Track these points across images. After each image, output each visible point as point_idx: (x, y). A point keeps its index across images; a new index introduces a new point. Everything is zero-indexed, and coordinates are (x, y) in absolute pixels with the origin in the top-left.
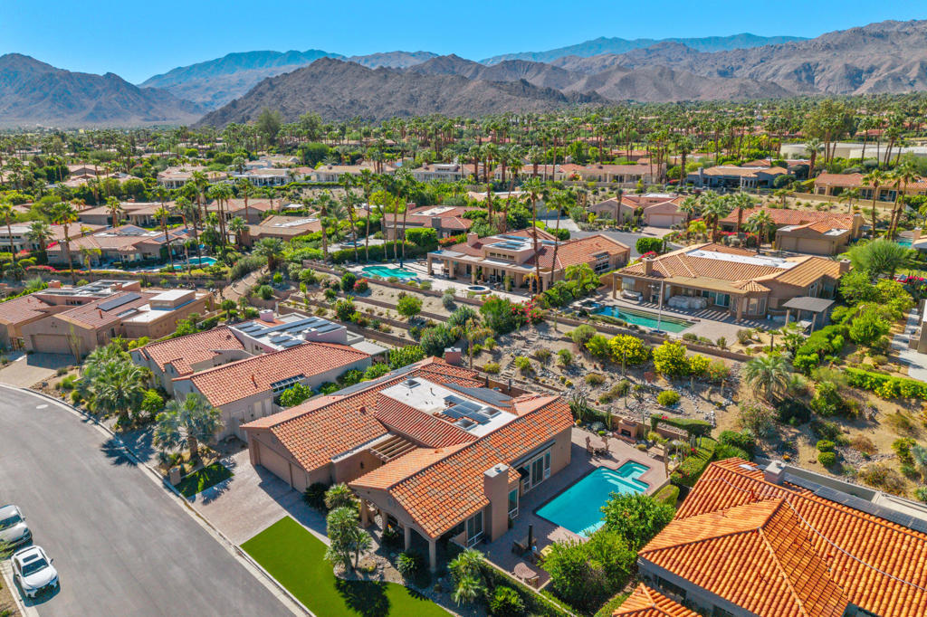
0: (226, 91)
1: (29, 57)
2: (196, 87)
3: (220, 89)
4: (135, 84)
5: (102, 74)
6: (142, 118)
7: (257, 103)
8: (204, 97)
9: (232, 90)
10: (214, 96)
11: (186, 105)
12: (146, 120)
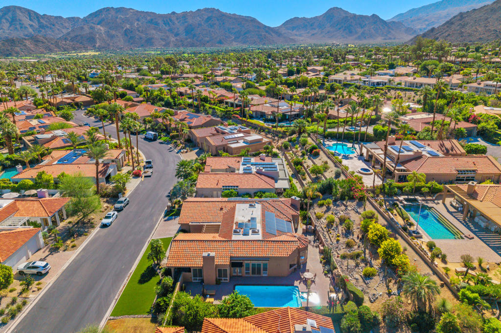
0: (436, 21)
1: (341, 9)
2: (419, 19)
3: (433, 20)
4: (385, 20)
5: (370, 15)
6: (383, 38)
7: (448, 29)
8: (422, 25)
9: (440, 20)
10: (428, 24)
11: (408, 30)
12: (385, 39)
